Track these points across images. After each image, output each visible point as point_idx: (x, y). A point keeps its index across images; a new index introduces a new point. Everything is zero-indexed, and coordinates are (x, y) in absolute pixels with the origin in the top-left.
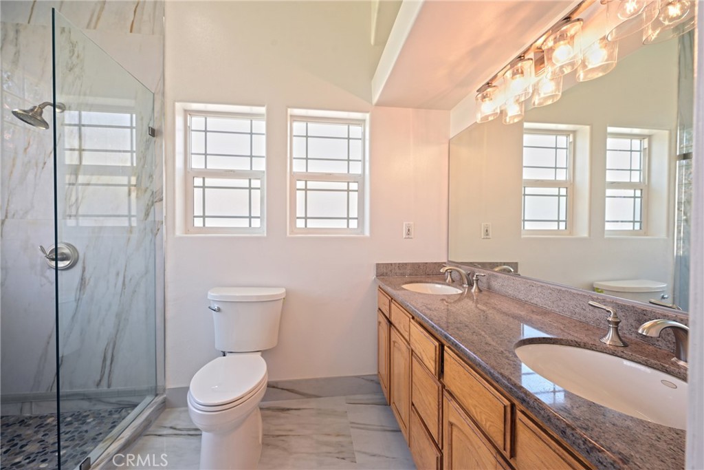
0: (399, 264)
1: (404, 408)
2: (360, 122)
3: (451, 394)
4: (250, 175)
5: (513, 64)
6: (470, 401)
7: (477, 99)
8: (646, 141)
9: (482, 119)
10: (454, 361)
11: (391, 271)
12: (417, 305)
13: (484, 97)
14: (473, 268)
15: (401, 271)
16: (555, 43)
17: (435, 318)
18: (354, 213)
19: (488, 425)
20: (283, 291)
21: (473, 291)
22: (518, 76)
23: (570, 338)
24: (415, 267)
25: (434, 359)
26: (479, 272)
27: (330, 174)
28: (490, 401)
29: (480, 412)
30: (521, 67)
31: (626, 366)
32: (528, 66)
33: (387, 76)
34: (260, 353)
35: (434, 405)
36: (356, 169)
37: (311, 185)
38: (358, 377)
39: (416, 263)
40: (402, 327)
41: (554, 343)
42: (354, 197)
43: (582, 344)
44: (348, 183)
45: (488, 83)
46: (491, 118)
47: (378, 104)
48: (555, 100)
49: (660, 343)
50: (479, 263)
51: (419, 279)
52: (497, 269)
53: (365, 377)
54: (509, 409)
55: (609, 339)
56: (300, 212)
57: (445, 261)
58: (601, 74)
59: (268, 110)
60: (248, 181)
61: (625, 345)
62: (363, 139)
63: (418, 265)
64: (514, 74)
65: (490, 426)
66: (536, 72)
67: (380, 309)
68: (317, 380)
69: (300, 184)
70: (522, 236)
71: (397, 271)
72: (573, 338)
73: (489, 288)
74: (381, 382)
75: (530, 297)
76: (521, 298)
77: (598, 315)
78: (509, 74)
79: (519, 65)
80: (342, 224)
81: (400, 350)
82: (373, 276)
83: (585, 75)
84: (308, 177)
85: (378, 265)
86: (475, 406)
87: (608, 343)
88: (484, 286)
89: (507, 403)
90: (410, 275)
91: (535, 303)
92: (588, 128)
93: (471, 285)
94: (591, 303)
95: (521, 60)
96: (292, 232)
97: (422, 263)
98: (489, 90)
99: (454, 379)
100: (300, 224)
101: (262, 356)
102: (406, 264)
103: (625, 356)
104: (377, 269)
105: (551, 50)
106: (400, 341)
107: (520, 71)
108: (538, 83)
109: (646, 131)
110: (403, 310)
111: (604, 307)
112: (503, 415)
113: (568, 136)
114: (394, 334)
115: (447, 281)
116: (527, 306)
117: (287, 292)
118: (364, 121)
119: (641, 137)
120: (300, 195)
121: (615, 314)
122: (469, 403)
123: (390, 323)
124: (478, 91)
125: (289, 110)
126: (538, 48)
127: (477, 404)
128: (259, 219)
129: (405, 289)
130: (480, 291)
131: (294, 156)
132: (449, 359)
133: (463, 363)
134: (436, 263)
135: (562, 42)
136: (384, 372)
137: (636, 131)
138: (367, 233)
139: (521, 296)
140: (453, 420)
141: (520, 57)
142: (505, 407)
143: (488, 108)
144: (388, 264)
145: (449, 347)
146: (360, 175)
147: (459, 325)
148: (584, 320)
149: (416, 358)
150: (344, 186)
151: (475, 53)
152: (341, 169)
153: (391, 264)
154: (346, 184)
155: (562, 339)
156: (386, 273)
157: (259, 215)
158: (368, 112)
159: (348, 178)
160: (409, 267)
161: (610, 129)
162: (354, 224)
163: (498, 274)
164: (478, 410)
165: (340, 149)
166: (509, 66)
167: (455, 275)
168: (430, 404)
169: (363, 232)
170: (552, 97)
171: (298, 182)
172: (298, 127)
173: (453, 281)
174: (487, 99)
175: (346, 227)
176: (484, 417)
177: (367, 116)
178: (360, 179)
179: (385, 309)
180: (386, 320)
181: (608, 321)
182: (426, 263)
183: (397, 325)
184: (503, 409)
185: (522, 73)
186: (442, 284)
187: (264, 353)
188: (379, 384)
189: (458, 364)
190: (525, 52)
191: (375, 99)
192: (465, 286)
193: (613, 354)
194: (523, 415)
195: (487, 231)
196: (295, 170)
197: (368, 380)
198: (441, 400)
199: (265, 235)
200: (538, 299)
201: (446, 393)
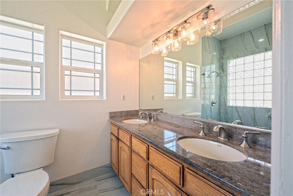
0: (120, 112)
1: (127, 177)
2: (101, 46)
3: (152, 166)
4: (32, 64)
5: (166, 34)
6: (163, 168)
7: (152, 45)
8: (195, 68)
9: (154, 53)
10: (154, 152)
11: (116, 115)
12: (133, 130)
13: (155, 44)
14: (150, 112)
15: (121, 115)
16: (182, 29)
17: (144, 135)
18: (98, 88)
19: (172, 176)
20: (57, 130)
21: (152, 121)
22: (168, 38)
23: (191, 135)
24: (127, 112)
25: (146, 152)
26: (154, 113)
27: (85, 69)
28: (173, 166)
29: (168, 172)
30: (169, 36)
31: (210, 143)
32: (171, 35)
33: (116, 26)
34: (42, 169)
35: (144, 172)
36: (98, 67)
37: (73, 73)
38: (101, 167)
39: (127, 111)
40: (125, 140)
41: (186, 138)
42: (98, 81)
43: (195, 137)
44: (95, 74)
45: (157, 39)
46: (157, 53)
47: (110, 39)
48: (179, 50)
49: (213, 133)
50: (151, 109)
51: (129, 118)
52: (159, 111)
53: (104, 166)
54: (182, 168)
55: (201, 134)
56: (67, 87)
57: (139, 109)
58: (193, 44)
59: (46, 28)
60: (30, 68)
61: (206, 135)
62: (102, 53)
63: (128, 112)
64: (167, 37)
65: (173, 176)
66: (174, 39)
67: (111, 133)
68: (79, 174)
69: (67, 72)
70: (164, 99)
71: (119, 115)
72: (192, 135)
73: (157, 119)
74: (113, 167)
75: (173, 121)
76: (169, 122)
77: (196, 125)
78: (165, 37)
79: (169, 34)
80: (92, 94)
81: (124, 151)
82: (108, 118)
83: (189, 43)
84: (71, 69)
85: (110, 113)
86: (165, 170)
87: (201, 135)
88: (155, 118)
89: (181, 166)
90: (125, 116)
91: (175, 123)
92: (181, 62)
93: (150, 118)
94: (195, 122)
95: (169, 33)
96: (62, 98)
97: (129, 111)
98: (157, 42)
99: (155, 160)
100: (67, 93)
101: (43, 170)
102: (123, 111)
103: (207, 139)
104: (110, 115)
105: (180, 31)
106: (124, 146)
107: (169, 37)
108: (174, 42)
109: (195, 65)
110: (126, 132)
111: (200, 123)
112: (179, 171)
113: (176, 64)
114: (121, 144)
115: (141, 118)
116: (172, 125)
117: (60, 131)
118: (103, 45)
119: (194, 67)
120: (67, 78)
121: (203, 125)
122: (163, 169)
123: (118, 139)
124: (153, 41)
125: (60, 31)
126: (175, 30)
127: (167, 169)
128: (39, 91)
129: (124, 123)
130: (154, 121)
131: (63, 57)
132: (152, 152)
133: (159, 152)
134: (135, 110)
135: (184, 29)
136: (115, 161)
137: (192, 65)
138: (105, 98)
139: (169, 121)
140: (154, 177)
141: (169, 31)
142: (180, 168)
143: (156, 49)
144: (115, 112)
145: (151, 146)
146: (101, 71)
147: (154, 136)
148: (191, 128)
149: (133, 153)
150: (92, 75)
151: (153, 26)
152: (91, 66)
153: (116, 112)
154: (94, 74)
155: (189, 136)
156: (114, 116)
157: (39, 88)
158: (105, 41)
159: (94, 71)
160: (124, 113)
161: (187, 64)
162: (97, 94)
163: (159, 113)
164: (167, 171)
165: (90, 57)
166: (165, 34)
167: (143, 115)
168: (142, 172)
169: (102, 98)
170: (178, 49)
171: (65, 71)
172: (65, 42)
173: (143, 117)
174: (156, 45)
175: (93, 95)
176: (170, 173)
177: (104, 43)
178: (101, 73)
179: (115, 133)
180: (116, 138)
181: (201, 127)
182: (131, 111)
183: (122, 140)
184: (179, 168)
185: (170, 38)
186: (139, 119)
187: (45, 168)
188: (112, 167)
189: (157, 153)
190: (171, 30)
191: (109, 36)
192: (148, 119)
193: (204, 139)
194: (188, 170)
195: (153, 97)
196: (63, 64)
197: (106, 167)
198: (147, 170)
199: (44, 99)
200: (175, 122)
201: (150, 166)
